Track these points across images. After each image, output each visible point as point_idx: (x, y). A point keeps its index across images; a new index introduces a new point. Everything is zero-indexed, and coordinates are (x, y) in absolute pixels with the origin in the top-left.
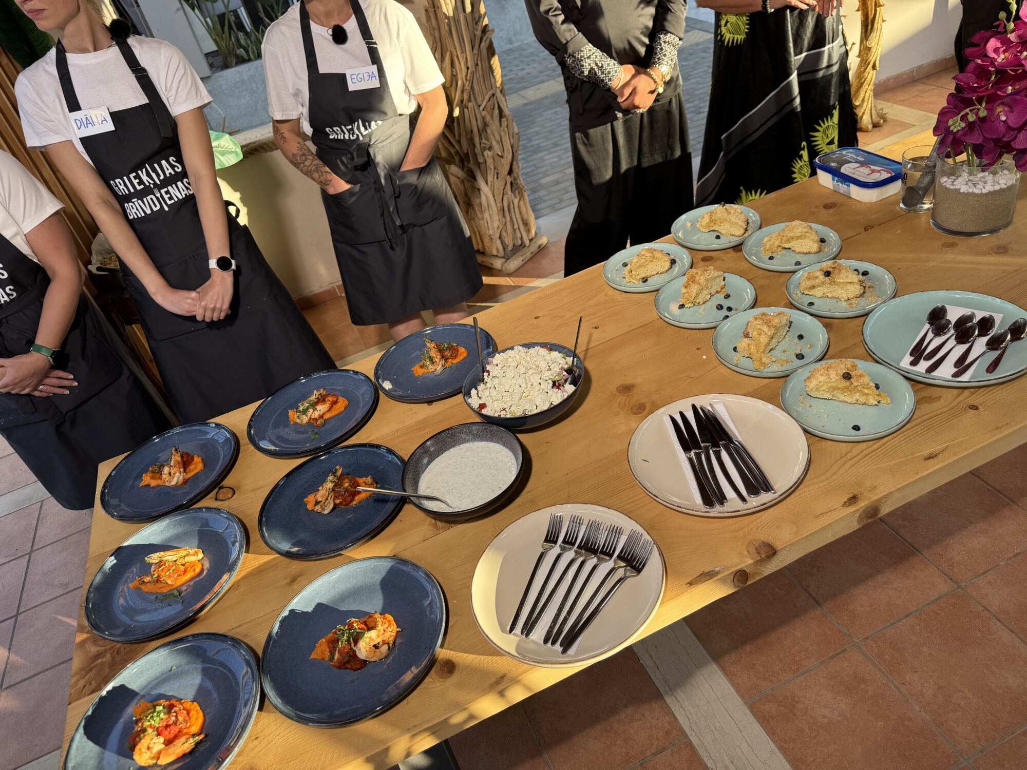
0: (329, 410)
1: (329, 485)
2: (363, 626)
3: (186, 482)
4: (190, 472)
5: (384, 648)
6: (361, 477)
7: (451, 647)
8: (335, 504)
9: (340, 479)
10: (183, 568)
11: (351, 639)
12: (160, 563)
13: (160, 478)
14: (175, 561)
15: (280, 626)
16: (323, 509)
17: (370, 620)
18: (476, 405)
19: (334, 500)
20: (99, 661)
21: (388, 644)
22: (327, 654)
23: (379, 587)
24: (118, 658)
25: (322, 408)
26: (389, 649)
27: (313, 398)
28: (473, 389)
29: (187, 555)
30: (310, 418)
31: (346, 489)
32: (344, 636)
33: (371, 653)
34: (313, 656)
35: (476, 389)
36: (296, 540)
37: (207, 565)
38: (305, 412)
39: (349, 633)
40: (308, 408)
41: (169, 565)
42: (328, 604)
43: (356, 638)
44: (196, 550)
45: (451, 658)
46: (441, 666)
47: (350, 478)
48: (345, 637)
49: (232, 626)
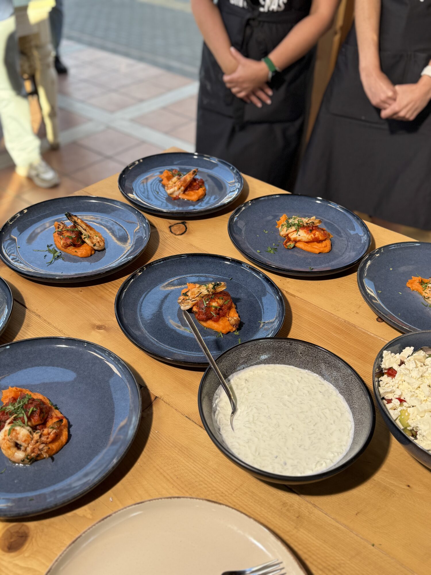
0: (307, 242)
1: (204, 290)
3: (177, 198)
9: (215, 295)
13: (169, 180)
18: (385, 365)
19: (195, 305)
25: (303, 235)
27: (305, 220)
28: (412, 348)
30: (287, 235)
31: (210, 307)
35: (415, 351)
38: (289, 226)
40: (294, 225)
45: (30, 541)
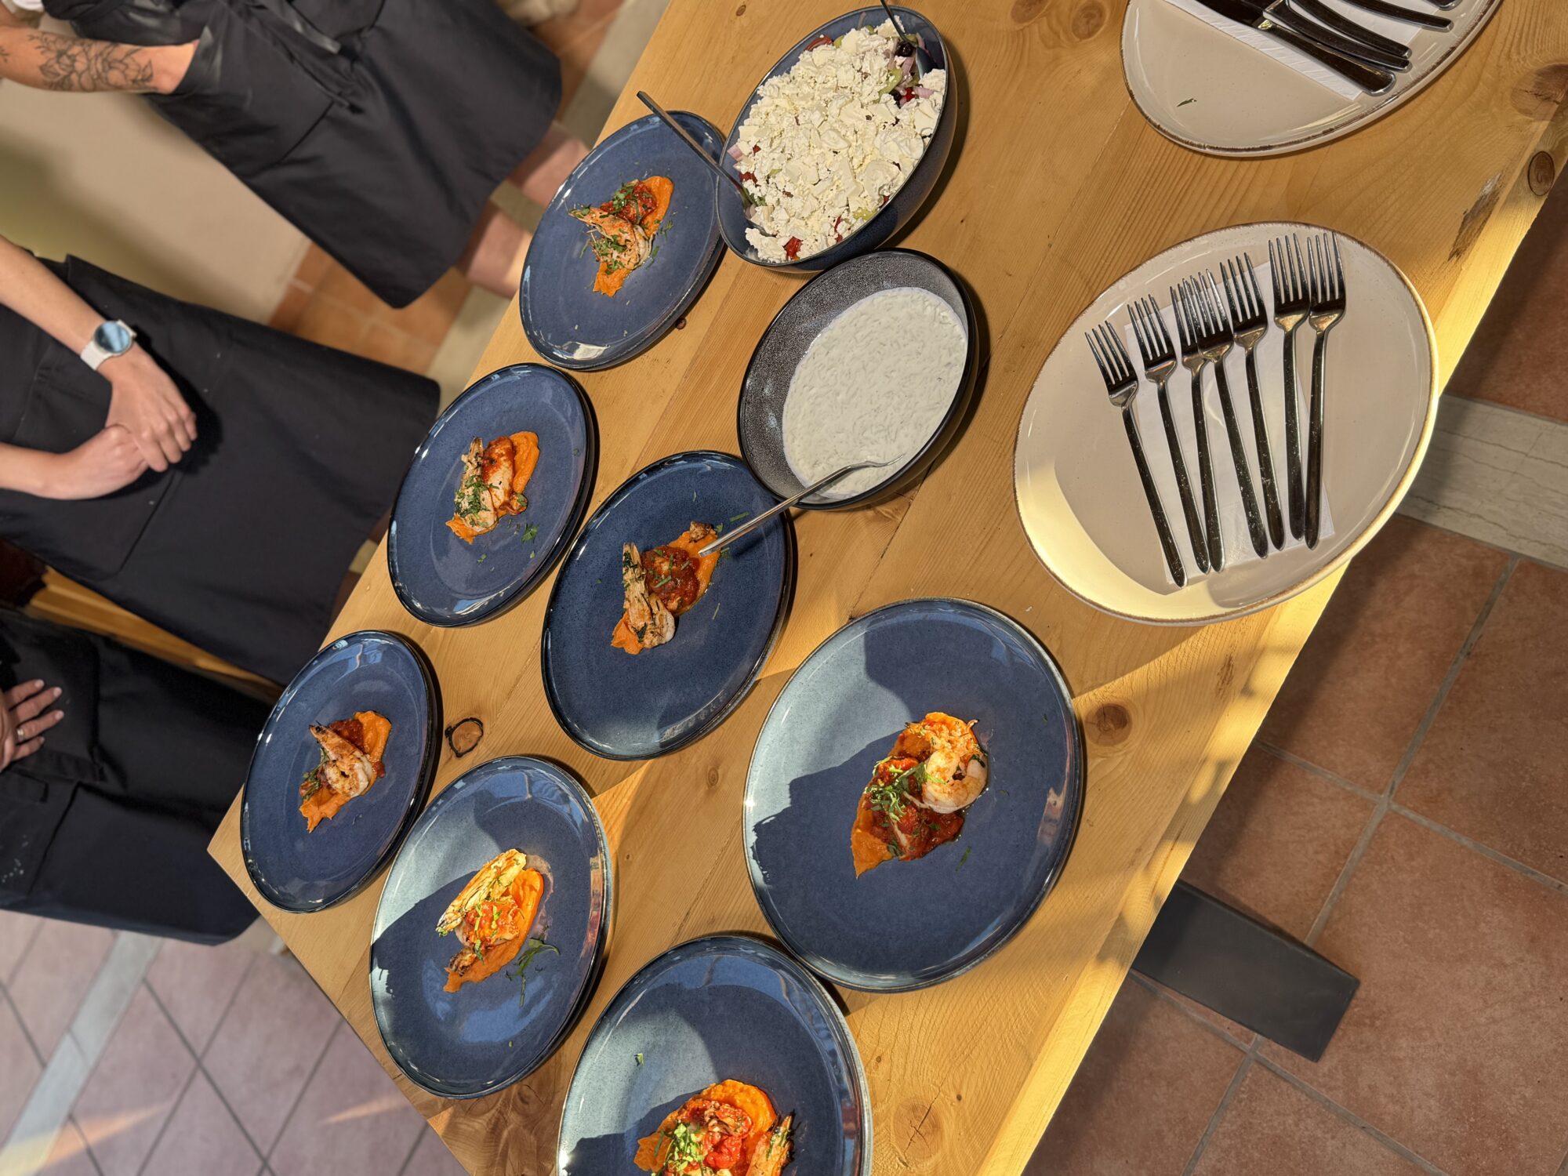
0: (515, 472)
1: (636, 589)
2: (906, 761)
3: (380, 768)
4: (373, 747)
5: (974, 768)
6: (675, 538)
7: (1090, 683)
8: (673, 612)
9: (646, 564)
10: (509, 899)
11: (907, 795)
12: (468, 920)
13: (333, 793)
14: (488, 897)
15: (760, 865)
16: (660, 635)
17: (907, 743)
18: (778, 255)
19: (666, 606)
20: (505, 1134)
21: (974, 757)
22: (882, 848)
23: (872, 685)
24: (532, 1108)
25: (500, 477)
26: (982, 764)
27: (471, 471)
28: (748, 230)
29: (500, 873)
30: (495, 509)
31: (671, 573)
32: (889, 799)
33: (960, 792)
34: (860, 869)
36: (658, 716)
37: (544, 866)
38: (476, 505)
39: (894, 788)
40: (475, 495)
41: (484, 911)
42: (809, 773)
43: (916, 787)
44: (505, 855)
45: (1105, 701)
46: (1099, 725)
47: (659, 552)
48: (894, 800)
49: (674, 925)
